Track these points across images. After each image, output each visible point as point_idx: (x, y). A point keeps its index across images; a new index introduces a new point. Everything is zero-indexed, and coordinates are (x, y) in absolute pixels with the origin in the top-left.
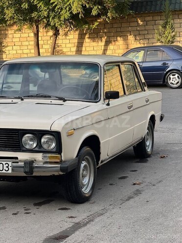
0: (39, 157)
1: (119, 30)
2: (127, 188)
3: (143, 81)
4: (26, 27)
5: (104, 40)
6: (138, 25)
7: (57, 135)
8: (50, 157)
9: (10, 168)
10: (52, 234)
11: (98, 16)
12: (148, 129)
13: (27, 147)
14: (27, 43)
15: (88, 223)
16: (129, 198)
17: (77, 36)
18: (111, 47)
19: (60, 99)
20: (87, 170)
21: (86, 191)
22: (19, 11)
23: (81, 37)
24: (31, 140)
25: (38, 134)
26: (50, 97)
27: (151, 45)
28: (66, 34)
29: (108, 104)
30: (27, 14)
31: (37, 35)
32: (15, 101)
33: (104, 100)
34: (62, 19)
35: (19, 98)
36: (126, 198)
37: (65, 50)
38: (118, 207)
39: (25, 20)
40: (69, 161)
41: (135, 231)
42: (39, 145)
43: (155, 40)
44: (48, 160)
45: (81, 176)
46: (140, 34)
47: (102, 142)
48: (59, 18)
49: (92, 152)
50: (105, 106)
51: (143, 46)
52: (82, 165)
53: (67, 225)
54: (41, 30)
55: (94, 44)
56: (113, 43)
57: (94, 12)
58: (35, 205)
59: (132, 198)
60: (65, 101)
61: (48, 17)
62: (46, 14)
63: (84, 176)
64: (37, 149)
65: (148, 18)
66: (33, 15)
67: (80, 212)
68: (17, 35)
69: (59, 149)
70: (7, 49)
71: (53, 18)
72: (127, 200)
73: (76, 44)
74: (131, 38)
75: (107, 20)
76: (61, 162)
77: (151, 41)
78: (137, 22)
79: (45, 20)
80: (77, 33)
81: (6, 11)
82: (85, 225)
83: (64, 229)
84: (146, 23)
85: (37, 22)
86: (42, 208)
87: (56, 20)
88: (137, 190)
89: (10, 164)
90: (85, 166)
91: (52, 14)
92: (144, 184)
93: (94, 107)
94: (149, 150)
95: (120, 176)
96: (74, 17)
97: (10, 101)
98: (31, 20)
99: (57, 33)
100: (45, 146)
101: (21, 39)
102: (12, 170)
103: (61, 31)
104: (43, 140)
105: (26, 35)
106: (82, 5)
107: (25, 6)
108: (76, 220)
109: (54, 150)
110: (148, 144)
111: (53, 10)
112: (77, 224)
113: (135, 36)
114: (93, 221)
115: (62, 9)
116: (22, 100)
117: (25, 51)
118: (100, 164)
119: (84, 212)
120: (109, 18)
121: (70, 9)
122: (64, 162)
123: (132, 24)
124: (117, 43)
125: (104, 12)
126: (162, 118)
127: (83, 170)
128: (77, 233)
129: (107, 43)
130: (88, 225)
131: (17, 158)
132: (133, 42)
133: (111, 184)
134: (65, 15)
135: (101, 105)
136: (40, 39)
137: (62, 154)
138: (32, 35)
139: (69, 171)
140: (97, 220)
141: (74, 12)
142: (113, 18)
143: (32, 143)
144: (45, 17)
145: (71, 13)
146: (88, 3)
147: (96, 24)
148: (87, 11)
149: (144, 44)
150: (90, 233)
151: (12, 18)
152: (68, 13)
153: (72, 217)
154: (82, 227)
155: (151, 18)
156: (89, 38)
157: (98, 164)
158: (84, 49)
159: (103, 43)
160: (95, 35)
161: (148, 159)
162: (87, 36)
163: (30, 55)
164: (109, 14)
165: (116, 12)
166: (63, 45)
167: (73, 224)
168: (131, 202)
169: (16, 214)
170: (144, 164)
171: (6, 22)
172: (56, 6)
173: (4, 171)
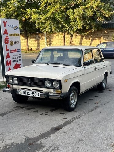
0: (52, 90)
1: (97, 35)
2: (92, 105)
3: (103, 57)
4: (60, 34)
5: (91, 39)
6: (105, 33)
7: (59, 82)
8: (56, 91)
9: (39, 95)
10: (54, 127)
11: (89, 30)
12: (104, 78)
13: (47, 86)
14: (60, 40)
15: (71, 122)
16: (93, 110)
17: (80, 38)
18: (93, 42)
19: (64, 65)
20: (74, 97)
21: (73, 106)
22: (58, 28)
23: (82, 38)
24: (49, 83)
25: (52, 81)
26: (60, 64)
27: (110, 41)
28: (76, 37)
29: (85, 68)
30: (60, 29)
31: (64, 37)
32: (45, 65)
33: (83, 65)
34: (74, 31)
35: (47, 64)
36: (91, 110)
37: (75, 43)
38: (86, 115)
39: (60, 31)
40: (64, 93)
41: (93, 128)
42: (52, 85)
43: (111, 40)
44: (56, 92)
45: (70, 99)
46: (105, 37)
47: (81, 84)
48: (73, 30)
49: (76, 89)
50: (83, 69)
51: (106, 41)
52: (71, 95)
53: (62, 122)
54: (66, 35)
55: (87, 41)
56: (95, 40)
57: (87, 28)
58: (51, 110)
59: (94, 110)
60: (66, 66)
61: (69, 30)
62: (68, 29)
63: (72, 99)
64: (51, 87)
65: (109, 31)
66: (63, 29)
67: (69, 116)
68: (57, 37)
69: (60, 88)
70: (53, 42)
71: (71, 30)
72: (91, 111)
73: (80, 41)
74: (102, 38)
75: (92, 31)
76: (61, 93)
77: (110, 40)
78: (105, 32)
79: (67, 31)
80: (80, 36)
81: (52, 28)
82: (70, 123)
83: (60, 124)
84: (108, 33)
85: (65, 32)
86: (53, 113)
87: (72, 31)
88: (97, 106)
89: (39, 93)
90: (73, 95)
91: (70, 29)
92: (100, 103)
93: (78, 69)
94: (104, 87)
95: (90, 99)
96: (79, 30)
97: (43, 65)
98: (62, 31)
99: (72, 37)
100: (54, 86)
101: (59, 39)
102: (40, 96)
103: (73, 36)
104: (53, 83)
105: (61, 37)
106: (82, 25)
107: (60, 26)
108: (66, 120)
109: (58, 88)
110: (104, 84)
111: (71, 27)
112: (67, 122)
113: (104, 38)
114: (74, 121)
115: (74, 27)
116: (48, 64)
117: (60, 43)
118: (80, 94)
119: (71, 116)
120: (93, 30)
121: (77, 27)
122: (63, 93)
123: (102, 33)
124: (96, 40)
125: (91, 28)
126: (111, 73)
127: (72, 97)
128: (66, 127)
129: (92, 40)
130: (71, 123)
131: (42, 91)
132: (102, 40)
133: (85, 102)
134: (75, 29)
135: (82, 68)
136: (65, 38)
137: (62, 90)
138: (63, 37)
139: (64, 97)
140: (76, 121)
141: (79, 28)
142: (94, 30)
143: (49, 84)
144: (67, 30)
145: (78, 28)
146: (85, 24)
147: (88, 33)
148: (84, 28)
149: (107, 41)
150: (72, 127)
151: (55, 30)
152: (76, 28)
153: (65, 118)
154: (68, 124)
155: (110, 31)
156: (85, 38)
157: (79, 94)
158: (82, 43)
159: (90, 40)
160: (87, 37)
161: (104, 91)
162: (84, 37)
163: (61, 45)
164: (93, 29)
165: (96, 28)
166: (75, 41)
167: (65, 122)
168: (93, 112)
169: (41, 115)
170: (102, 93)
171: (52, 32)
172: (72, 25)
173: (37, 96)
